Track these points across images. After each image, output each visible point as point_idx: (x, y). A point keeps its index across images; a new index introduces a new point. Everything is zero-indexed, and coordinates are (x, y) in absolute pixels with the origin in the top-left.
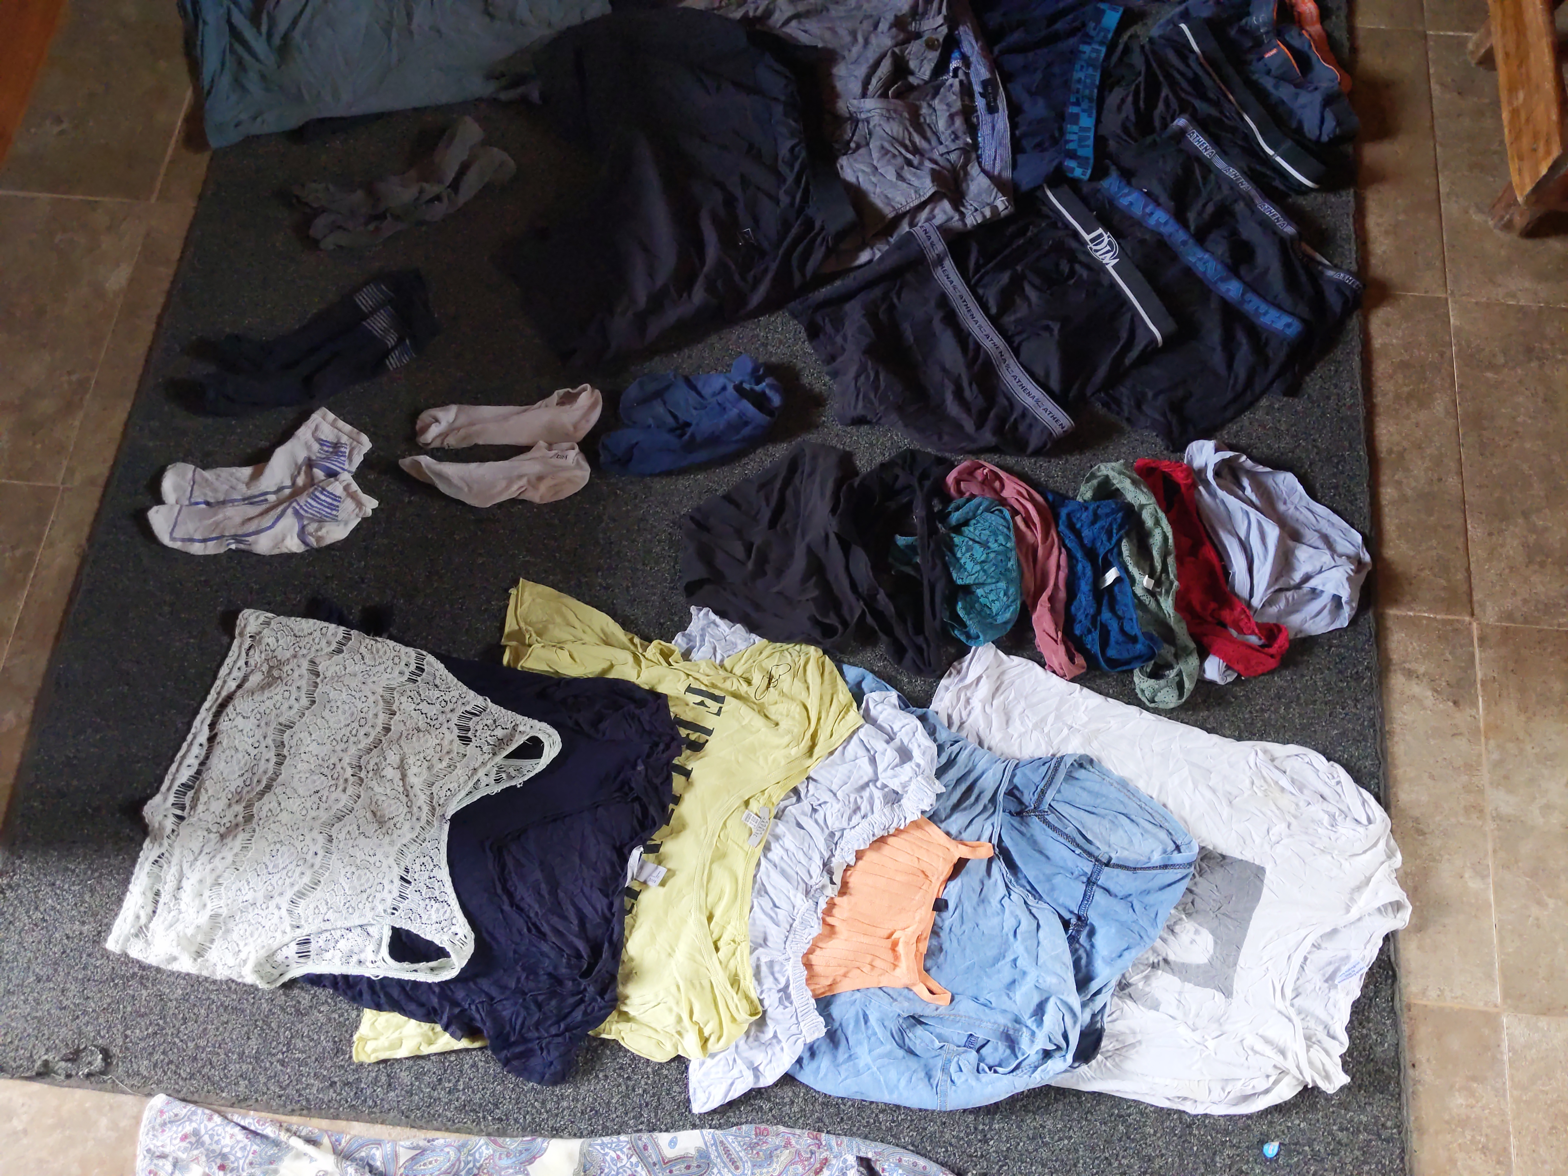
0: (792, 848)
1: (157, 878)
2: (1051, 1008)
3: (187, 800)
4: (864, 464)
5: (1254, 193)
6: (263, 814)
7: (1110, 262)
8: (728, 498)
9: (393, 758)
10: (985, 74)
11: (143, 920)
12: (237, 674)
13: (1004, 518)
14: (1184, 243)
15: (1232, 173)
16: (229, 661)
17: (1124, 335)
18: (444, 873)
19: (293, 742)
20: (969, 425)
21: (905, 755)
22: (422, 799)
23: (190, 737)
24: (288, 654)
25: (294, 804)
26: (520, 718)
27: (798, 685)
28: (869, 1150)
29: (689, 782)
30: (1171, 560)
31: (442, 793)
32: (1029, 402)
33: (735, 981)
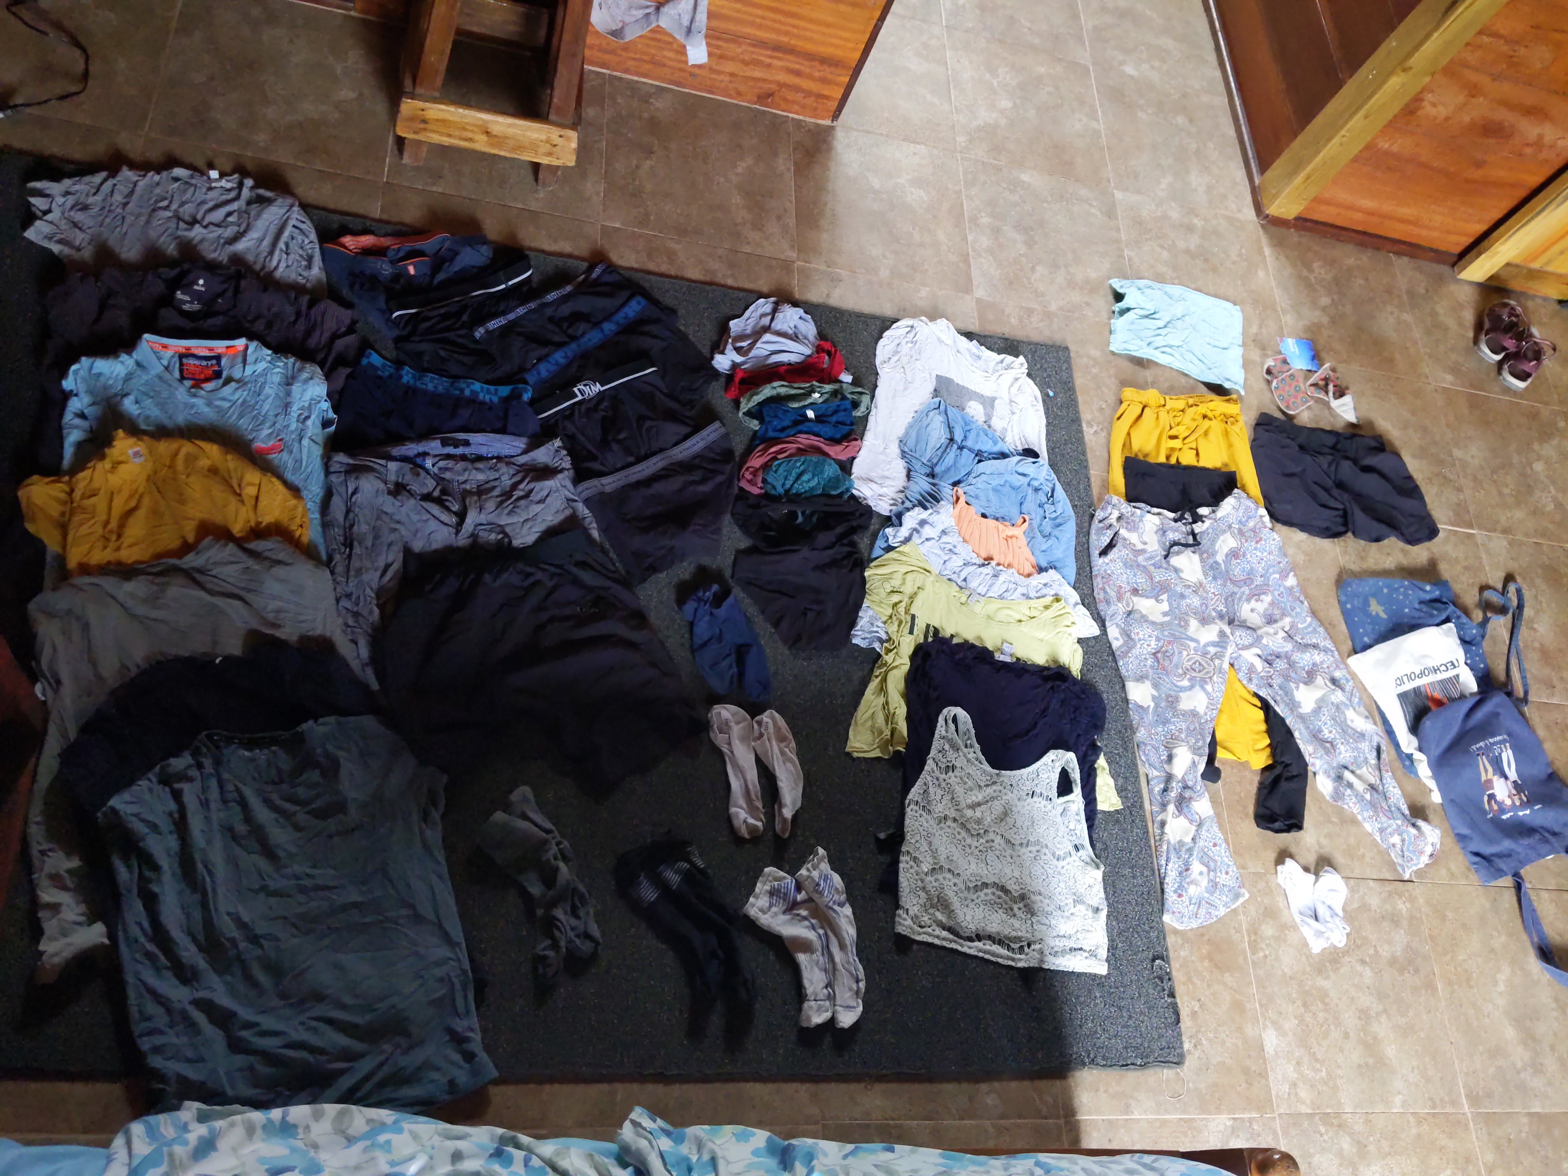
0: (978, 582)
1: (1063, 952)
2: (1020, 470)
3: (1016, 946)
4: (744, 543)
5: (538, 302)
6: (1018, 888)
7: (597, 388)
8: (776, 624)
9: (969, 813)
10: (438, 443)
11: (1085, 954)
12: (938, 931)
13: (780, 465)
14: (579, 346)
15: (521, 311)
16: (930, 940)
17: (649, 388)
18: (1025, 771)
19: (973, 879)
20: (720, 479)
21: (923, 523)
22: (989, 790)
23: (981, 954)
24: (922, 894)
25: (1008, 870)
26: (937, 736)
27: (895, 576)
28: (1095, 553)
29: (957, 635)
30: (796, 385)
31: (984, 779)
32: (701, 445)
33: (1046, 607)
